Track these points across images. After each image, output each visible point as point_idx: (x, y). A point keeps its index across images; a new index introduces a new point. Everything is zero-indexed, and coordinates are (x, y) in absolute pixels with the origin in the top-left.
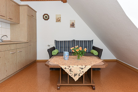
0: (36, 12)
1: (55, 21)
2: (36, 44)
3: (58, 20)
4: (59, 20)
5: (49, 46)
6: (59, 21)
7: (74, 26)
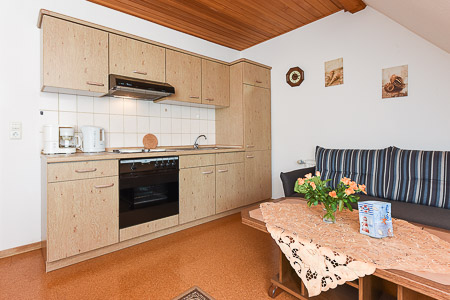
0: (270, 68)
1: (324, 83)
2: (270, 155)
3: (334, 78)
4: (338, 78)
5: (302, 163)
6: (335, 80)
7: (403, 91)
